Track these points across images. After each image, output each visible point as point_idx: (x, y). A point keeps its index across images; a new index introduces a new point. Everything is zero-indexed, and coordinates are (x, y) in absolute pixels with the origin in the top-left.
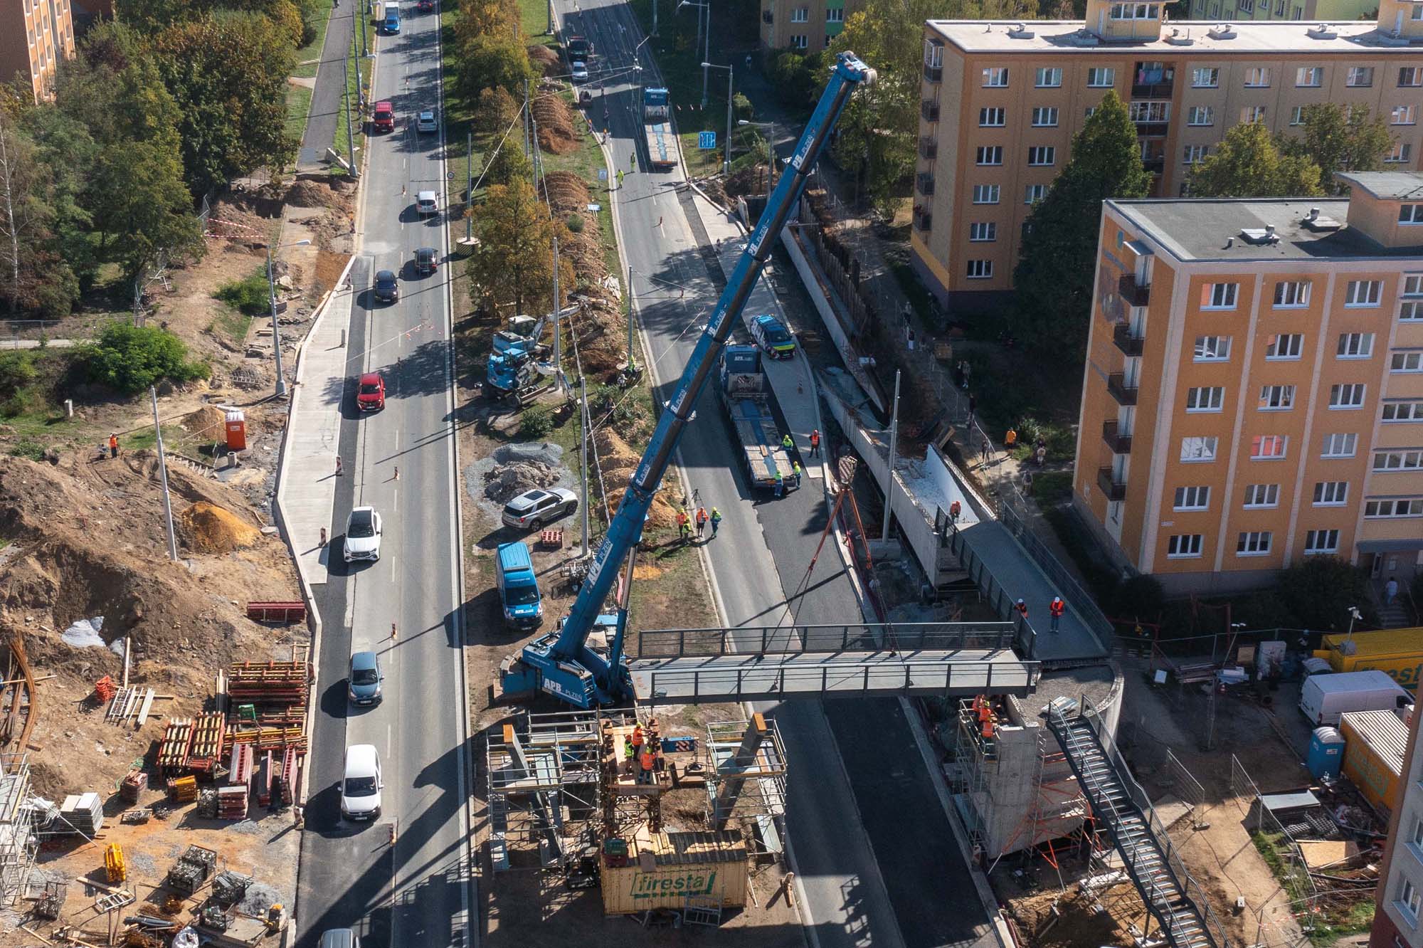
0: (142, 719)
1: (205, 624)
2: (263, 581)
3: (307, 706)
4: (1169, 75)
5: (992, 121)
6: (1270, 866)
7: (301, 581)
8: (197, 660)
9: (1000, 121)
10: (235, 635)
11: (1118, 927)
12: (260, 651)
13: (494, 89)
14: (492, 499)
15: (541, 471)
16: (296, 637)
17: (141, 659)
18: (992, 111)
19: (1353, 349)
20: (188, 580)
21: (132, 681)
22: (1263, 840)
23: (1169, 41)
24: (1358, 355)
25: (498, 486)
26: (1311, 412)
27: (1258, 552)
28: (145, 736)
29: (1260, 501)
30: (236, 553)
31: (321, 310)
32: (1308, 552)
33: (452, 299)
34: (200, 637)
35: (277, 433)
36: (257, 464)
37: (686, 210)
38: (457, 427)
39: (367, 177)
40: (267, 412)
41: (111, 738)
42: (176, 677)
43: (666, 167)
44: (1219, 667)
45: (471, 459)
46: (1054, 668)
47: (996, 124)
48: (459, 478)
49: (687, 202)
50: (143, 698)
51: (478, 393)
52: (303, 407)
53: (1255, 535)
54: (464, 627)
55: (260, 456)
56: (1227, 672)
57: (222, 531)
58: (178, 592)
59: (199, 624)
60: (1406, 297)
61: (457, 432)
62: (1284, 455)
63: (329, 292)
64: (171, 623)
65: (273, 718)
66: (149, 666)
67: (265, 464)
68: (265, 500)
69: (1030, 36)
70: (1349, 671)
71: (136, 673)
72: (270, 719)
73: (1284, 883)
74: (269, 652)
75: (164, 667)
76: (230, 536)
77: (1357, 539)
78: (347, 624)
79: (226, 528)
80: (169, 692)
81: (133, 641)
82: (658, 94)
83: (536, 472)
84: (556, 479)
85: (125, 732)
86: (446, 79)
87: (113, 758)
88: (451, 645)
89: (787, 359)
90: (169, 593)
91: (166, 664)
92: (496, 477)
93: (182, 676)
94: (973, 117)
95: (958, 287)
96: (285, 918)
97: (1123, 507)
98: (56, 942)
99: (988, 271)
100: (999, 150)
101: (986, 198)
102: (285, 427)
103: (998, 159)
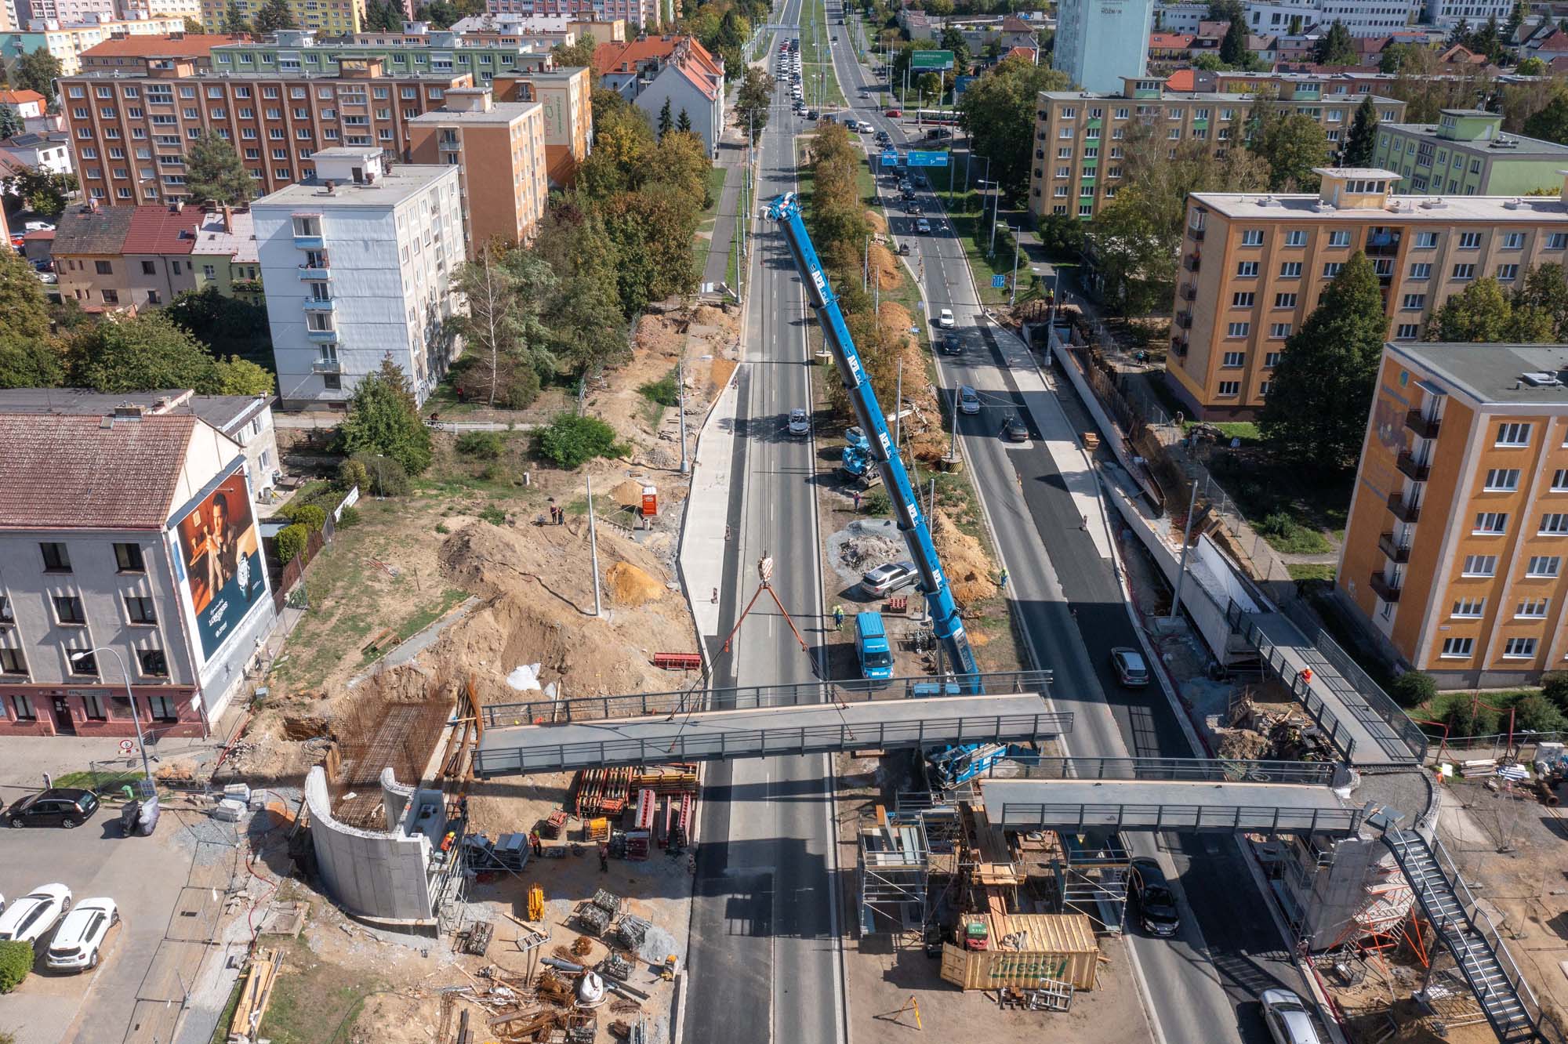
2: (667, 633)
4: (1396, 238)
5: (1248, 272)
7: (697, 632)
9: (1254, 272)
13: (841, 241)
14: (846, 565)
15: (887, 544)
18: (1249, 264)
25: (853, 557)
27: (1523, 655)
30: (646, 606)
31: (715, 405)
34: (616, 684)
35: (681, 503)
36: (665, 529)
38: (818, 503)
39: (749, 305)
40: (673, 485)
44: (1500, 764)
45: (830, 533)
47: (1251, 275)
48: (821, 548)
52: (701, 482)
53: (1521, 640)
55: (667, 522)
56: (1508, 769)
57: (637, 587)
58: (600, 645)
59: (616, 671)
61: (818, 507)
63: (720, 391)
64: (594, 671)
67: (670, 529)
68: (671, 559)
76: (642, 591)
78: (733, 674)
79: (639, 584)
81: (563, 687)
83: (882, 545)
84: (898, 552)
90: (594, 646)
92: (851, 549)
94: (1231, 269)
95: (1210, 402)
96: (678, 968)
97: (1395, 608)
98: (482, 980)
99: (1235, 391)
100: (1252, 295)
101: (1238, 333)
102: (687, 499)
103: (1250, 303)
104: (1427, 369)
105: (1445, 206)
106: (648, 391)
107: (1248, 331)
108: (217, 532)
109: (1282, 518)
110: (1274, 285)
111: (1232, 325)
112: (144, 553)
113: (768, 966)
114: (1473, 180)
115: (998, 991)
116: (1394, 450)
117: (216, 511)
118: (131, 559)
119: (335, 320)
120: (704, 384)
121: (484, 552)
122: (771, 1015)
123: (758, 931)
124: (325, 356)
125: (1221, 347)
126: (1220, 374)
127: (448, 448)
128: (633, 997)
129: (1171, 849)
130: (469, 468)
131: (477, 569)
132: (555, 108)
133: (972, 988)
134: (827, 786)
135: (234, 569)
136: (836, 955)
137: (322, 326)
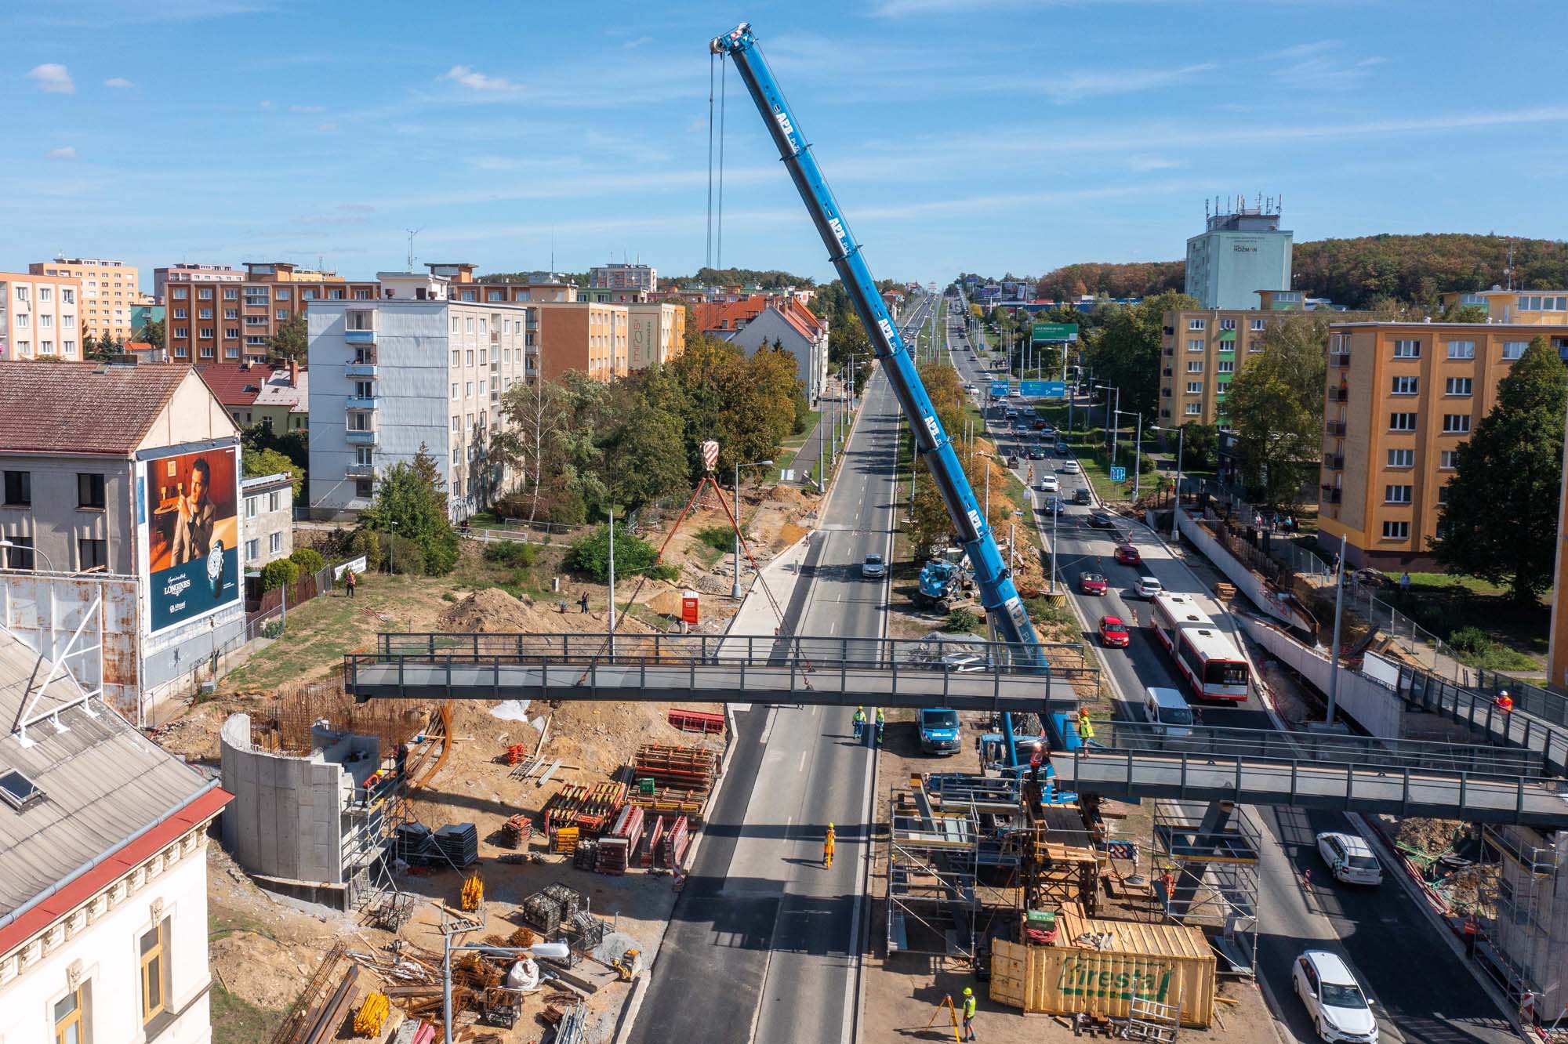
0: (544, 781)
1: (624, 714)
3: (710, 795)
5: (1405, 390)
7: (725, 707)
8: (610, 744)
9: (1413, 389)
16: (711, 745)
17: (558, 736)
18: (1405, 380)
21: (543, 752)
28: (542, 795)
31: (781, 555)
34: (617, 724)
35: (727, 618)
40: (722, 606)
42: (586, 753)
47: (1409, 392)
50: (550, 765)
52: (752, 608)
59: (619, 713)
63: (789, 546)
64: (592, 708)
71: (549, 746)
72: (670, 798)
75: (577, 744)
78: (763, 740)
80: (576, 763)
81: (553, 720)
85: (524, 790)
91: (580, 742)
93: (592, 754)
94: (1384, 385)
95: (1374, 546)
96: (640, 968)
98: (387, 954)
99: (1404, 534)
100: (1413, 416)
101: (1400, 462)
102: (735, 617)
103: (1412, 426)
106: (707, 537)
107: (1414, 459)
108: (192, 499)
109: (1471, 633)
110: (1439, 405)
111: (1391, 452)
112: (107, 486)
113: (759, 977)
115: (1073, 1017)
117: (196, 475)
118: (92, 493)
119: (375, 420)
120: (772, 538)
121: (489, 608)
122: (755, 1020)
123: (750, 944)
124: (361, 461)
125: (1381, 477)
126: (1385, 512)
127: (475, 555)
128: (575, 989)
129: (1328, 914)
130: (495, 575)
131: (478, 620)
132: (645, 333)
133: (1036, 1010)
134: (864, 831)
135: (205, 551)
136: (851, 973)
137: (361, 427)
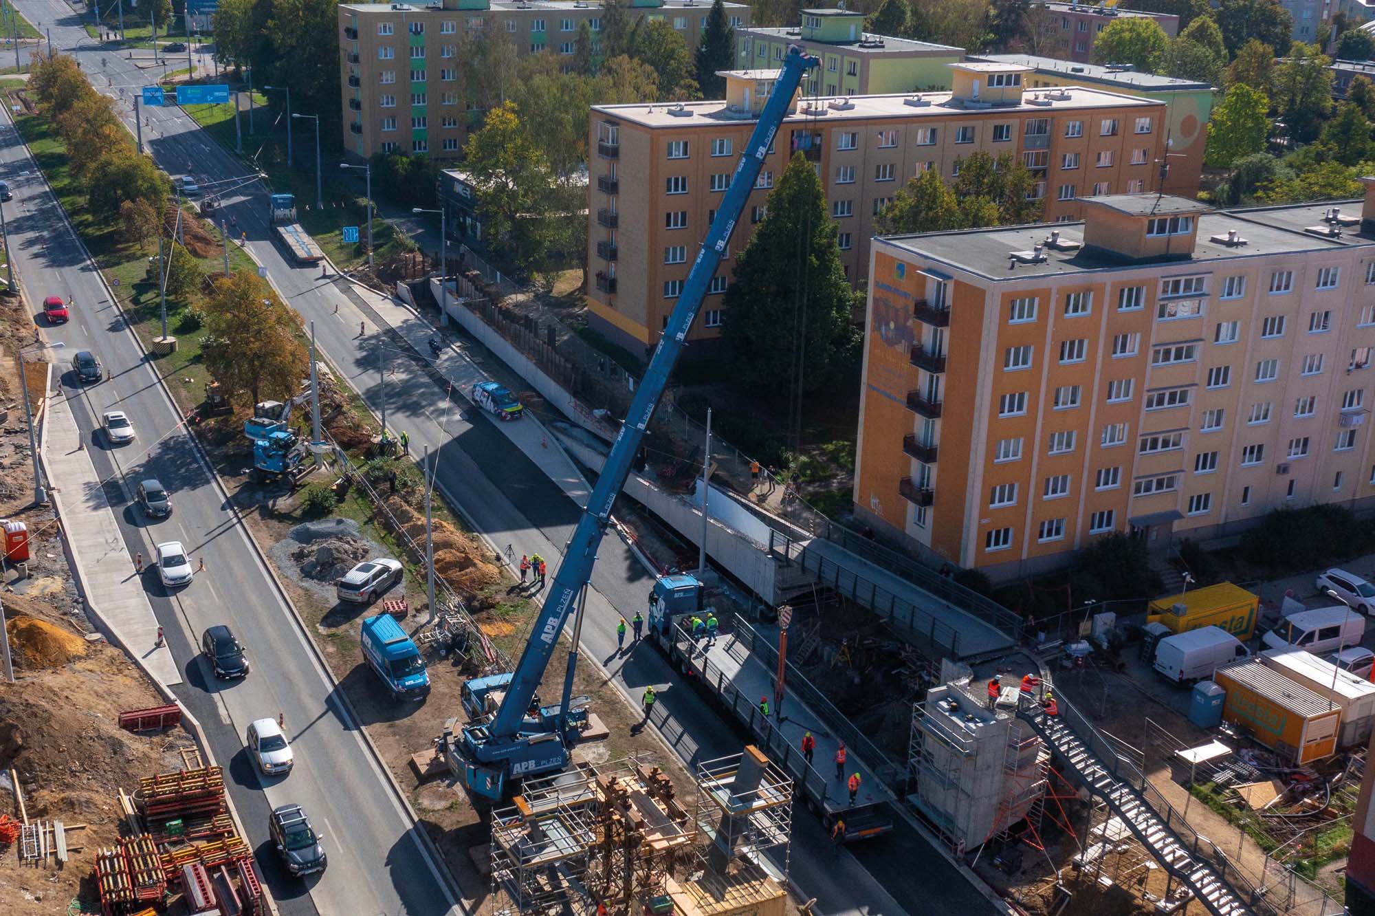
0: (63, 855)
1: (91, 742)
2: (116, 690)
3: (227, 811)
4: (818, 141)
5: (676, 189)
6: (1221, 814)
7: (155, 684)
8: (93, 782)
9: (684, 188)
10: (125, 749)
11: (1135, 897)
12: (153, 761)
13: (133, 201)
14: (312, 578)
15: (351, 545)
16: (179, 742)
17: (34, 790)
18: (677, 180)
19: (1123, 349)
20: (56, 699)
21: (31, 816)
22: (1201, 792)
23: (806, 112)
24: (1127, 353)
25: (314, 565)
26: (1094, 408)
27: (1054, 538)
28: (71, 873)
29: (1054, 491)
30: (72, 665)
31: (42, 417)
32: (1092, 532)
33: (170, 395)
34: (90, 758)
35: (52, 539)
36: (49, 572)
37: (351, 299)
38: (240, 515)
39: (26, 291)
40: (33, 520)
41: (35, 883)
42: (80, 803)
43: (311, 263)
44: (1067, 641)
45: (269, 542)
46: (978, 662)
47: (680, 191)
48: (267, 562)
49: (347, 291)
50: (52, 832)
51: (245, 479)
52: (71, 512)
53: (1051, 523)
54: (351, 707)
55: (48, 564)
56: (1074, 646)
57: (52, 644)
58: (54, 712)
59: (85, 743)
60: (1163, 299)
61: (243, 520)
62: (1073, 448)
63: (41, 399)
64: (57, 747)
65: (199, 831)
66: (46, 796)
67: (57, 571)
68: (74, 608)
69: (690, 114)
70: (1186, 630)
71: (34, 807)
72: (196, 832)
73: (1242, 828)
74: (162, 762)
75: (63, 795)
76: (61, 648)
77: (1129, 516)
79: (56, 640)
80: (77, 821)
81: (19, 773)
82: (284, 199)
83: (347, 546)
84: (366, 551)
85: (48, 873)
86: (63, 200)
87: (47, 904)
88: (347, 728)
89: (517, 418)
90: (45, 715)
91: (63, 791)
92: (308, 556)
93: (86, 802)
94: (661, 186)
97: (930, 512)
100: (684, 215)
101: (675, 259)
102: (61, 534)
103: (684, 223)
104: (927, 257)
105: (852, 107)
107: (685, 255)
111: (667, 249)
114: (853, 82)
116: (901, 347)
